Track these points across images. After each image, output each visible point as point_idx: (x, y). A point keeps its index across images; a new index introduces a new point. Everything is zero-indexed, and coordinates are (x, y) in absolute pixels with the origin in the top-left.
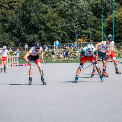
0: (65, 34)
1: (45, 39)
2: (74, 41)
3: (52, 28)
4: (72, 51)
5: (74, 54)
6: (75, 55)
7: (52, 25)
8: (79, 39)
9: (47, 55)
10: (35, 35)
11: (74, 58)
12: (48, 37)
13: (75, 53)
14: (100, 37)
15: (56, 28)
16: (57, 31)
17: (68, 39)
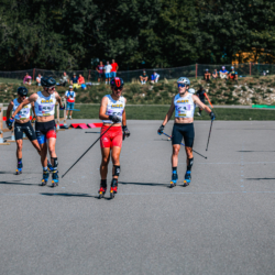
0: (209, 40)
1: (156, 49)
2: (231, 58)
3: (174, 24)
4: (224, 85)
5: (228, 92)
6: (230, 96)
7: (173, 17)
8: (245, 55)
9: (158, 95)
10: (130, 41)
11: (228, 103)
13: (232, 89)
15: (183, 24)
16: (188, 32)
17: (214, 52)
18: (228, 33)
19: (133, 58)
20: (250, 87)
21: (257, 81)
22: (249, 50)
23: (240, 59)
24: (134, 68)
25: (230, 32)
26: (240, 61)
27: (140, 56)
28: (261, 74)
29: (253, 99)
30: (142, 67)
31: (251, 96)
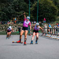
18: (10, 13)
20: (16, 27)
21: (17, 25)
23: (13, 20)
25: (10, 12)
28: (18, 23)
29: (16, 30)
31: (16, 29)
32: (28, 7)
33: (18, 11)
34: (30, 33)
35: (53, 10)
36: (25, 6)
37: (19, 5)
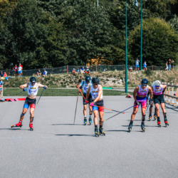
0: (73, 53)
1: (45, 58)
2: (86, 62)
3: (55, 44)
7: (54, 40)
8: (93, 60)
9: (47, 82)
10: (31, 53)
12: (49, 57)
14: (122, 57)
15: (60, 44)
16: (63, 48)
17: (77, 59)
18: (84, 49)
19: (33, 63)
21: (101, 74)
22: (95, 58)
23: (90, 63)
24: (34, 68)
26: (90, 64)
27: (36, 62)
30: (38, 67)
32: (120, 37)
33: (102, 46)
34: (128, 91)
35: (171, 42)
36: (115, 36)
37: (102, 34)
